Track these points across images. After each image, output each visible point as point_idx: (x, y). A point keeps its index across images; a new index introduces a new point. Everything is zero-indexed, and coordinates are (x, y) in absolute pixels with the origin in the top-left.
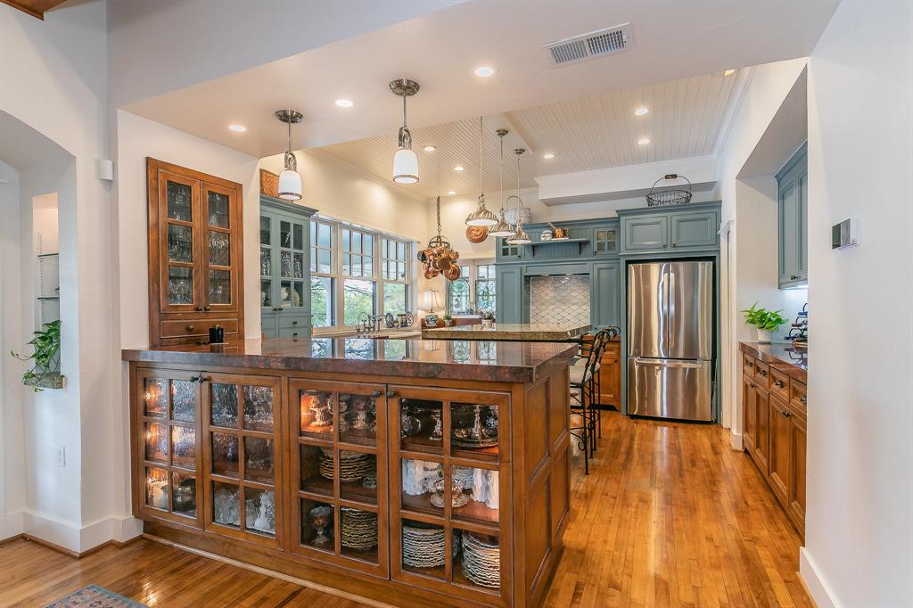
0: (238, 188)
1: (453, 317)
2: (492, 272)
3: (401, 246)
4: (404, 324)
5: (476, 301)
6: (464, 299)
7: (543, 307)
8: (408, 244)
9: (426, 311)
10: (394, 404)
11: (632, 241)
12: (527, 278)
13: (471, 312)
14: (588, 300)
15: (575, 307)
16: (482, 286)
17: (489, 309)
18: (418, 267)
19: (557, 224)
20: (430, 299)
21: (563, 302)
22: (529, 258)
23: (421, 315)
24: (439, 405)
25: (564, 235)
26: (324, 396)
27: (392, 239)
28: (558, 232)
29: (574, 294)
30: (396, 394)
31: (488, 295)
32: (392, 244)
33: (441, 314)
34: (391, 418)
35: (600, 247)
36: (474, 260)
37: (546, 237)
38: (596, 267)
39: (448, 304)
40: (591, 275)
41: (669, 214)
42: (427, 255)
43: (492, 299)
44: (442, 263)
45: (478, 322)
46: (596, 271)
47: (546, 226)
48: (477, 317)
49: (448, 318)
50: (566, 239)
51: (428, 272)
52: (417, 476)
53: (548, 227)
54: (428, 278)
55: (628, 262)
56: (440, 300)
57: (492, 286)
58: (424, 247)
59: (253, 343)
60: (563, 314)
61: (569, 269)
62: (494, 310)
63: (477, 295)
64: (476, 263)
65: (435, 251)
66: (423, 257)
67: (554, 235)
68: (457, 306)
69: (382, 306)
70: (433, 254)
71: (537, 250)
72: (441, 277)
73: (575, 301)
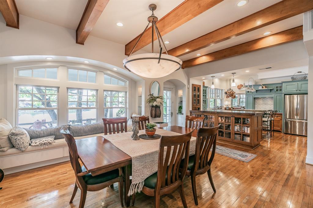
0: (200, 86)
1: (233, 107)
2: (244, 96)
3: (220, 91)
4: (221, 109)
5: (239, 104)
6: (236, 103)
7: (259, 105)
8: (222, 90)
9: (226, 106)
10: (234, 118)
11: (286, 89)
12: (255, 98)
13: (238, 106)
14: (273, 104)
15: (269, 105)
16: (241, 100)
17: (243, 106)
18: (224, 96)
19: (263, 85)
20: (227, 103)
21: (265, 104)
22: (255, 93)
23: (225, 106)
24: (240, 118)
25: (266, 87)
26: (221, 117)
27: (219, 89)
28: (264, 87)
29: (269, 102)
30: (234, 117)
31: (243, 102)
32: (218, 90)
33: (230, 107)
34: (233, 119)
35: (277, 90)
36: (239, 93)
37: (260, 88)
38: (275, 95)
39: (232, 104)
40: (274, 98)
41: (298, 82)
42: (227, 93)
43: (244, 103)
44: (231, 95)
45: (241, 108)
46: (275, 96)
47: (260, 85)
48: (240, 107)
49: (232, 107)
50: (266, 89)
51: (227, 96)
52: (237, 128)
53: (261, 86)
54: (227, 98)
55: (285, 95)
56: (230, 103)
57: (244, 100)
58: (226, 91)
59: (202, 110)
60: (266, 107)
61: (267, 96)
62: (245, 106)
63: (240, 102)
64: (240, 94)
65: (229, 92)
66: (226, 93)
67: (263, 87)
68: (234, 105)
69: (216, 104)
70: (229, 93)
71: (257, 92)
72: (230, 98)
73: (269, 104)
